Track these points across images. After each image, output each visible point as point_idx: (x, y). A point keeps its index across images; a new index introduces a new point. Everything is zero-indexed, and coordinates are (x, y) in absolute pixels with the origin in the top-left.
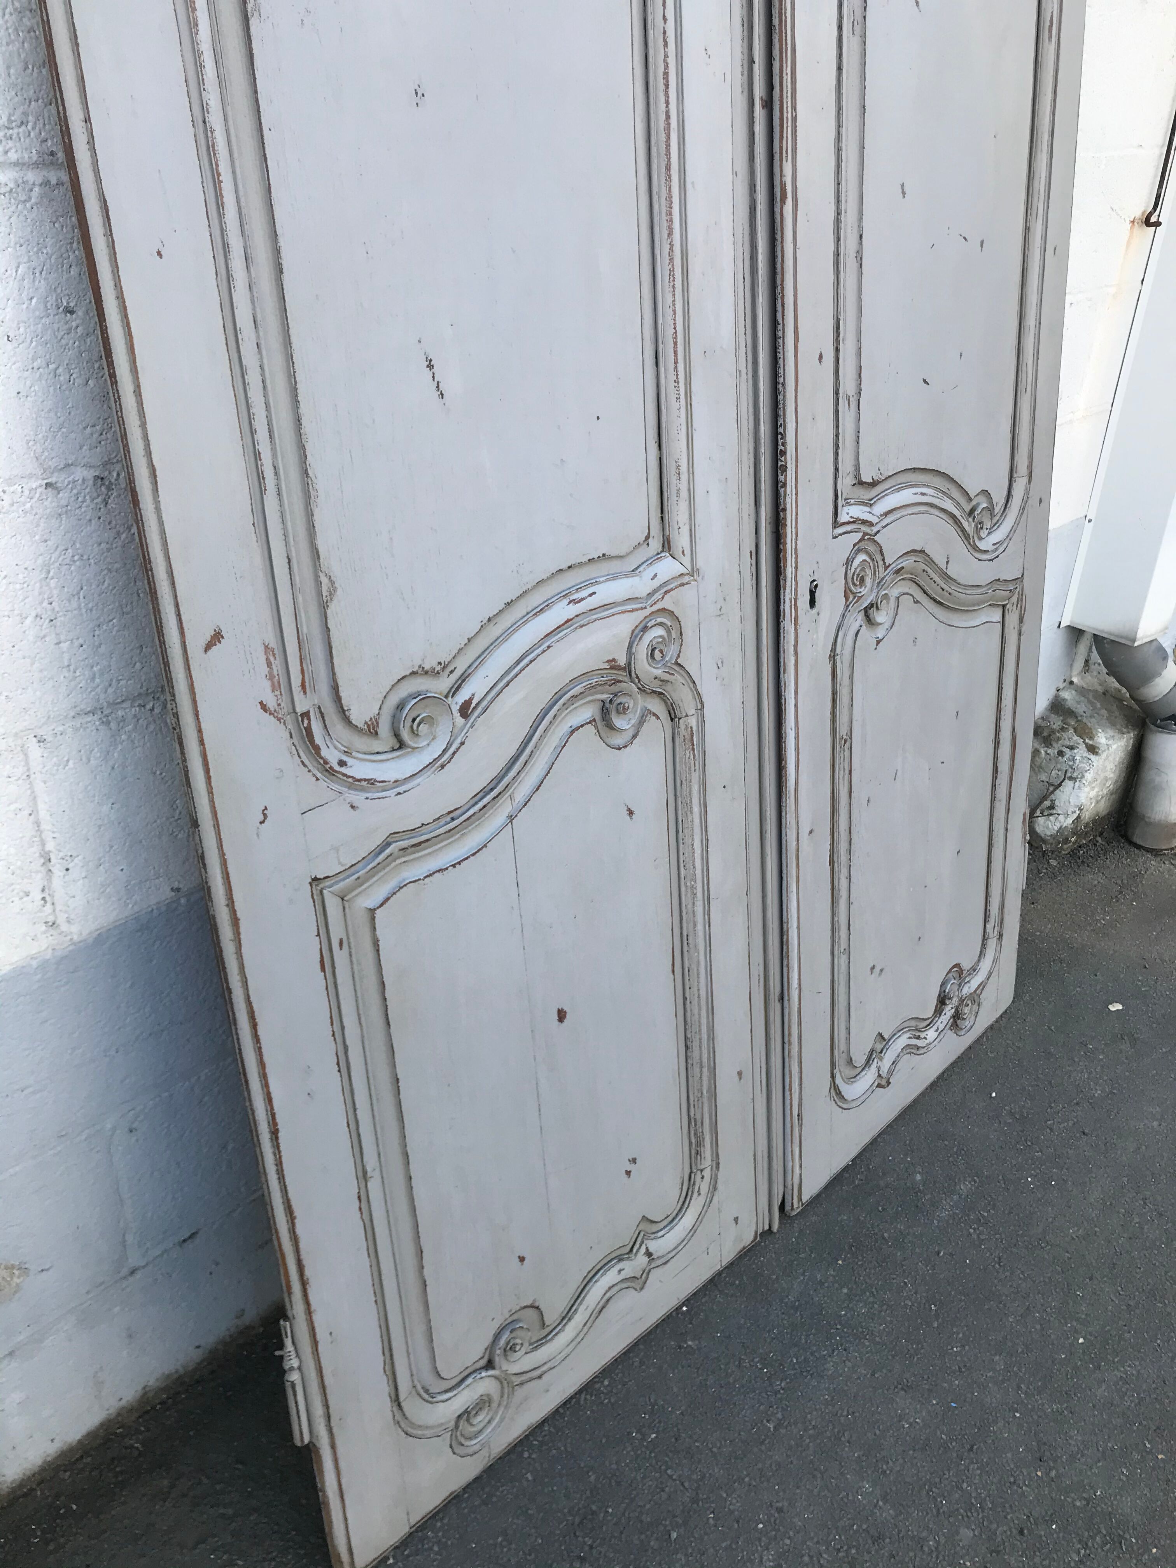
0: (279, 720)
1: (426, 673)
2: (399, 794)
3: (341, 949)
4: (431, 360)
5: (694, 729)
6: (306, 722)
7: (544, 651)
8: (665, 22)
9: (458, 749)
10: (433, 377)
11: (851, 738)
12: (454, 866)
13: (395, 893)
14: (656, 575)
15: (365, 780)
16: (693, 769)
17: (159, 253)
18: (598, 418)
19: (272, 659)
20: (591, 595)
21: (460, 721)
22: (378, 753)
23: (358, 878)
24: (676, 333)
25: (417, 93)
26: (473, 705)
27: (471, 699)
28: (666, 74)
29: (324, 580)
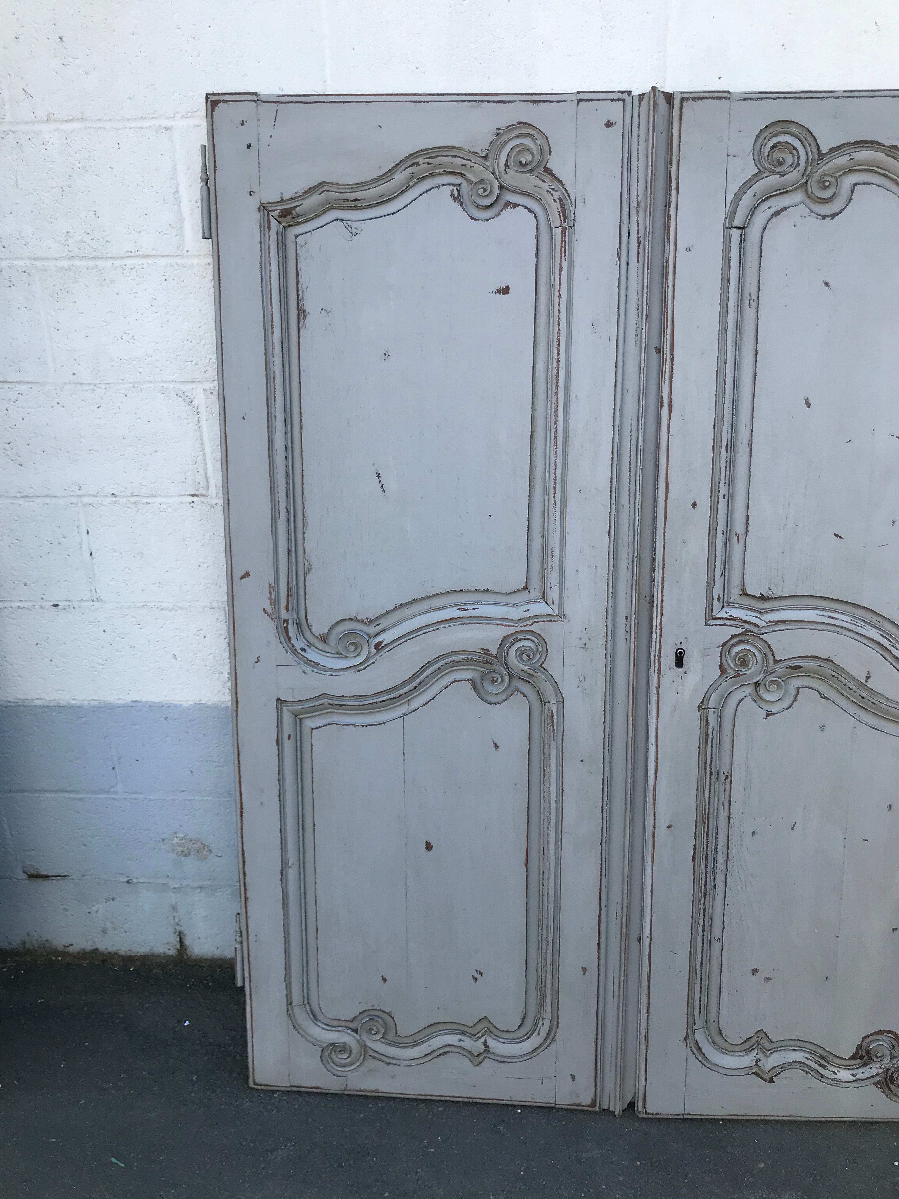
0: (272, 619)
1: (358, 621)
2: (332, 675)
3: (289, 739)
4: (379, 474)
5: (555, 713)
6: (285, 625)
7: (434, 630)
8: (559, 314)
9: (370, 665)
10: (380, 482)
11: (731, 776)
12: (363, 726)
13: (325, 725)
14: (528, 610)
15: (313, 662)
16: (552, 738)
17: (243, 418)
18: (490, 516)
19: (272, 591)
20: (474, 609)
21: (374, 651)
22: (328, 652)
23: (303, 708)
24: (556, 477)
25: (385, 355)
26: (382, 645)
27: (382, 642)
28: (558, 340)
29: (306, 563)
